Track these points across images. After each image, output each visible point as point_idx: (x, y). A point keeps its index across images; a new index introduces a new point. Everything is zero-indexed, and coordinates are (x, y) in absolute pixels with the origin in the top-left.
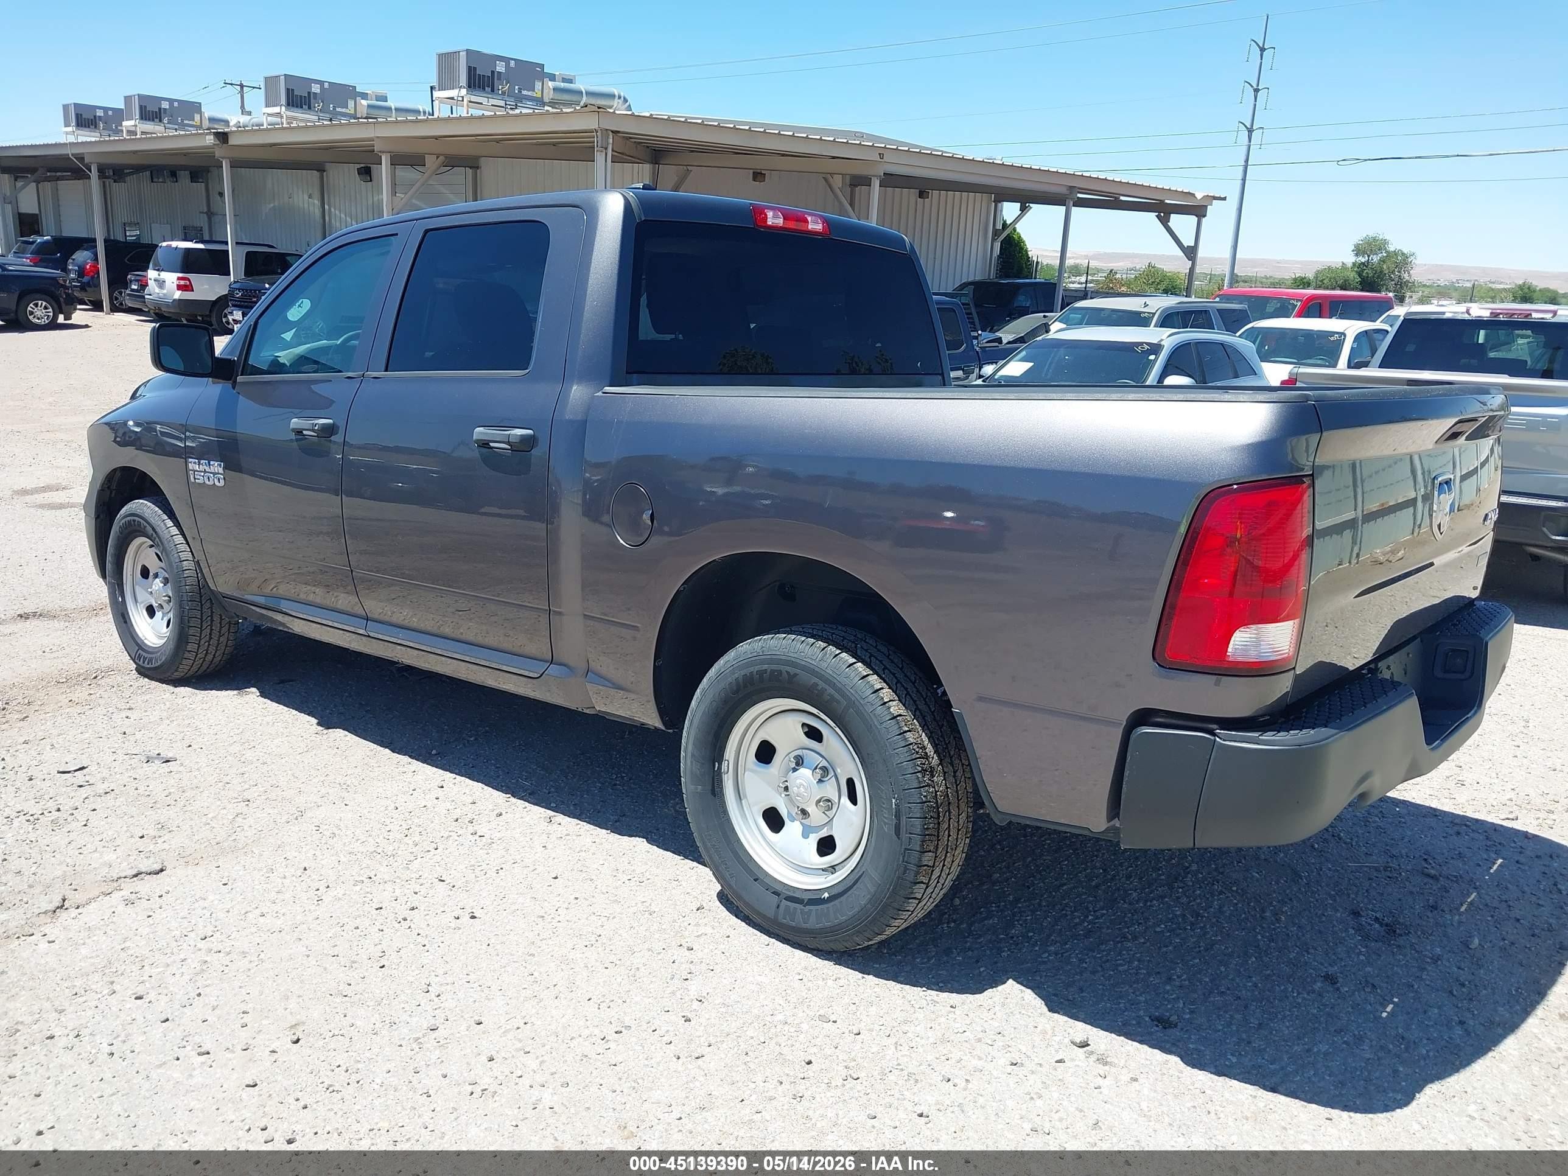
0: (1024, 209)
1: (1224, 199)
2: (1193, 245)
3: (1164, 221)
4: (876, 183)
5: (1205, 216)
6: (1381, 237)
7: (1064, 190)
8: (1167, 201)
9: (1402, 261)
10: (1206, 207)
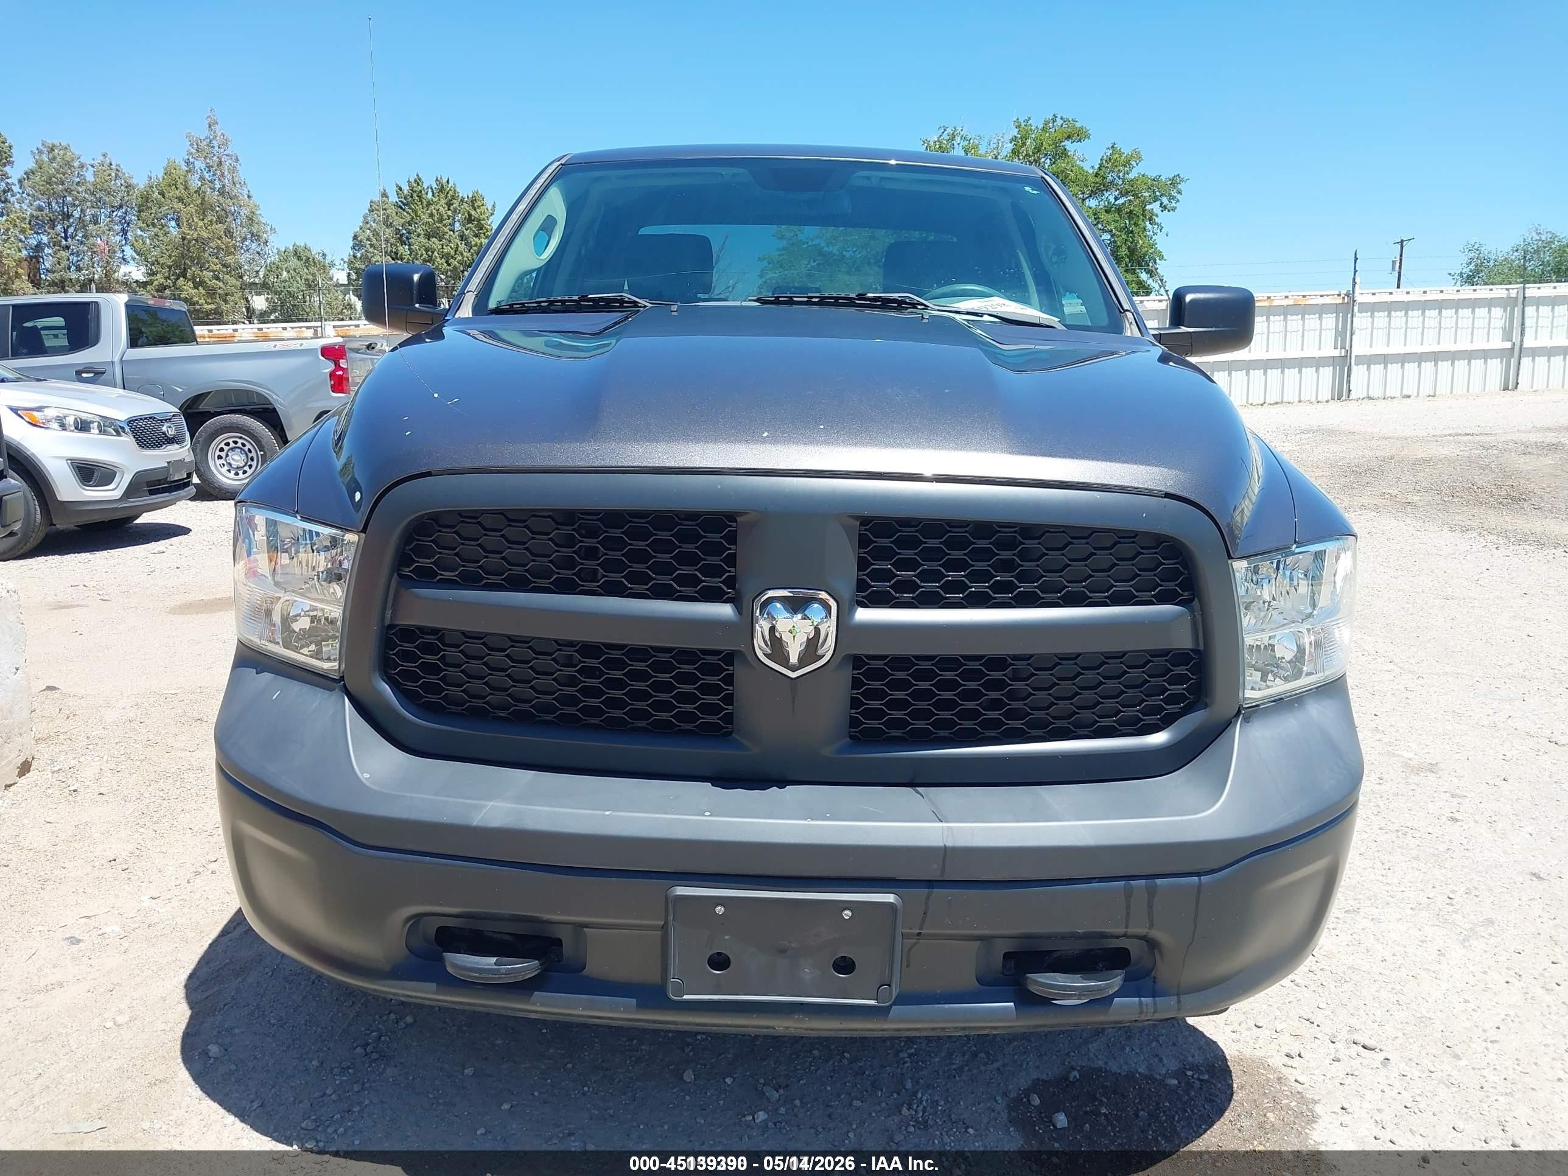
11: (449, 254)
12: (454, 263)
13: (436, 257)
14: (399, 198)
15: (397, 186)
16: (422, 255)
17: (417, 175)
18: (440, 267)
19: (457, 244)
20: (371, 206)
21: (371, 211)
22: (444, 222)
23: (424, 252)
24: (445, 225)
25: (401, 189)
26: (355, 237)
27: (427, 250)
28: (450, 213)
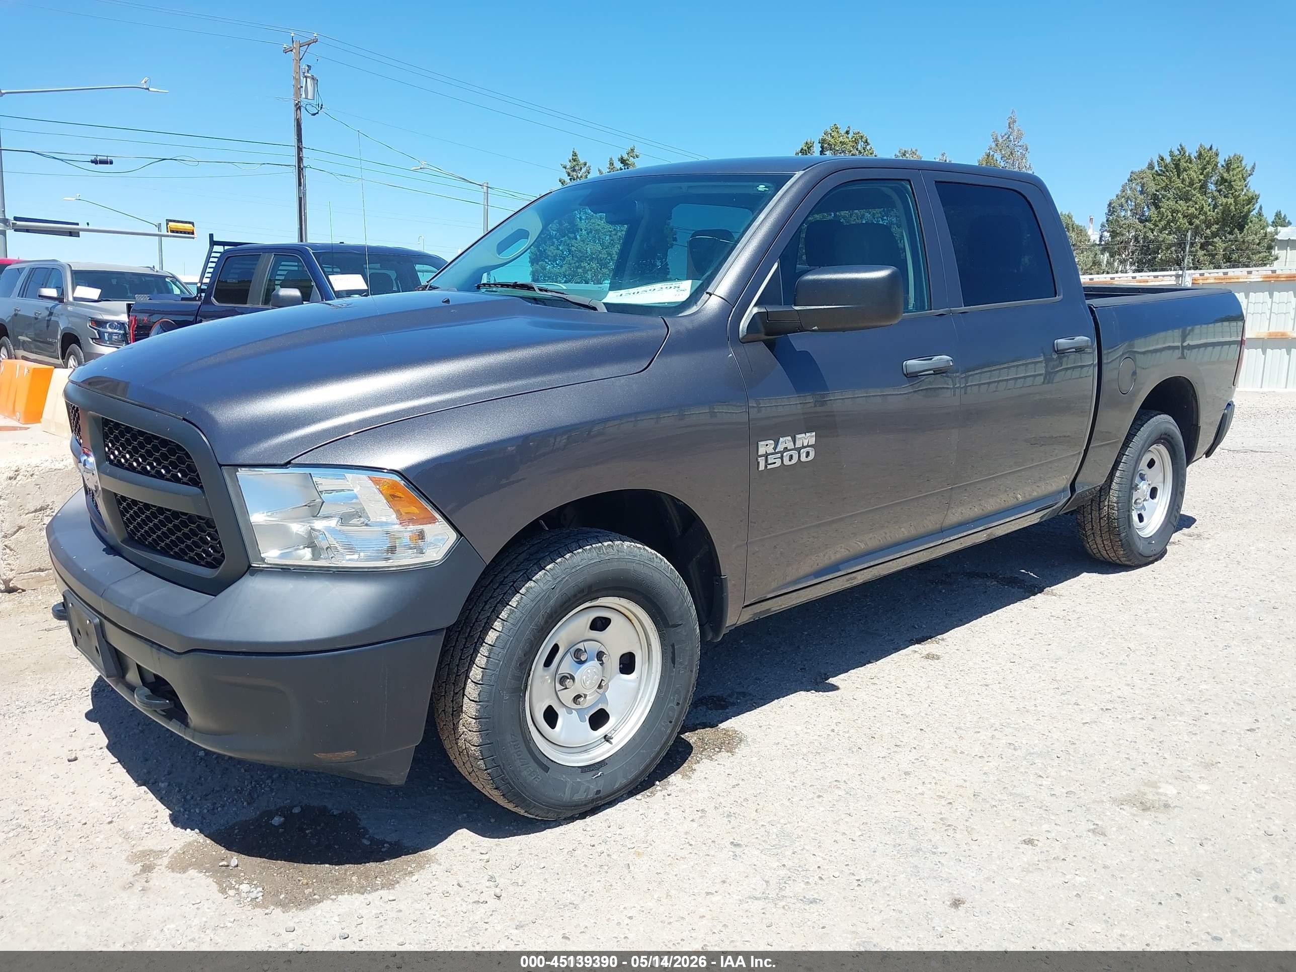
11: (1192, 214)
12: (1197, 222)
13: (1179, 218)
14: (1159, 167)
15: (1160, 156)
16: (1167, 216)
17: (1181, 145)
18: (1182, 226)
19: (1203, 205)
20: (1131, 176)
21: (1130, 180)
22: (1194, 186)
23: (1170, 214)
24: (1195, 189)
25: (1162, 159)
26: (1110, 205)
27: (1173, 212)
28: (1201, 177)
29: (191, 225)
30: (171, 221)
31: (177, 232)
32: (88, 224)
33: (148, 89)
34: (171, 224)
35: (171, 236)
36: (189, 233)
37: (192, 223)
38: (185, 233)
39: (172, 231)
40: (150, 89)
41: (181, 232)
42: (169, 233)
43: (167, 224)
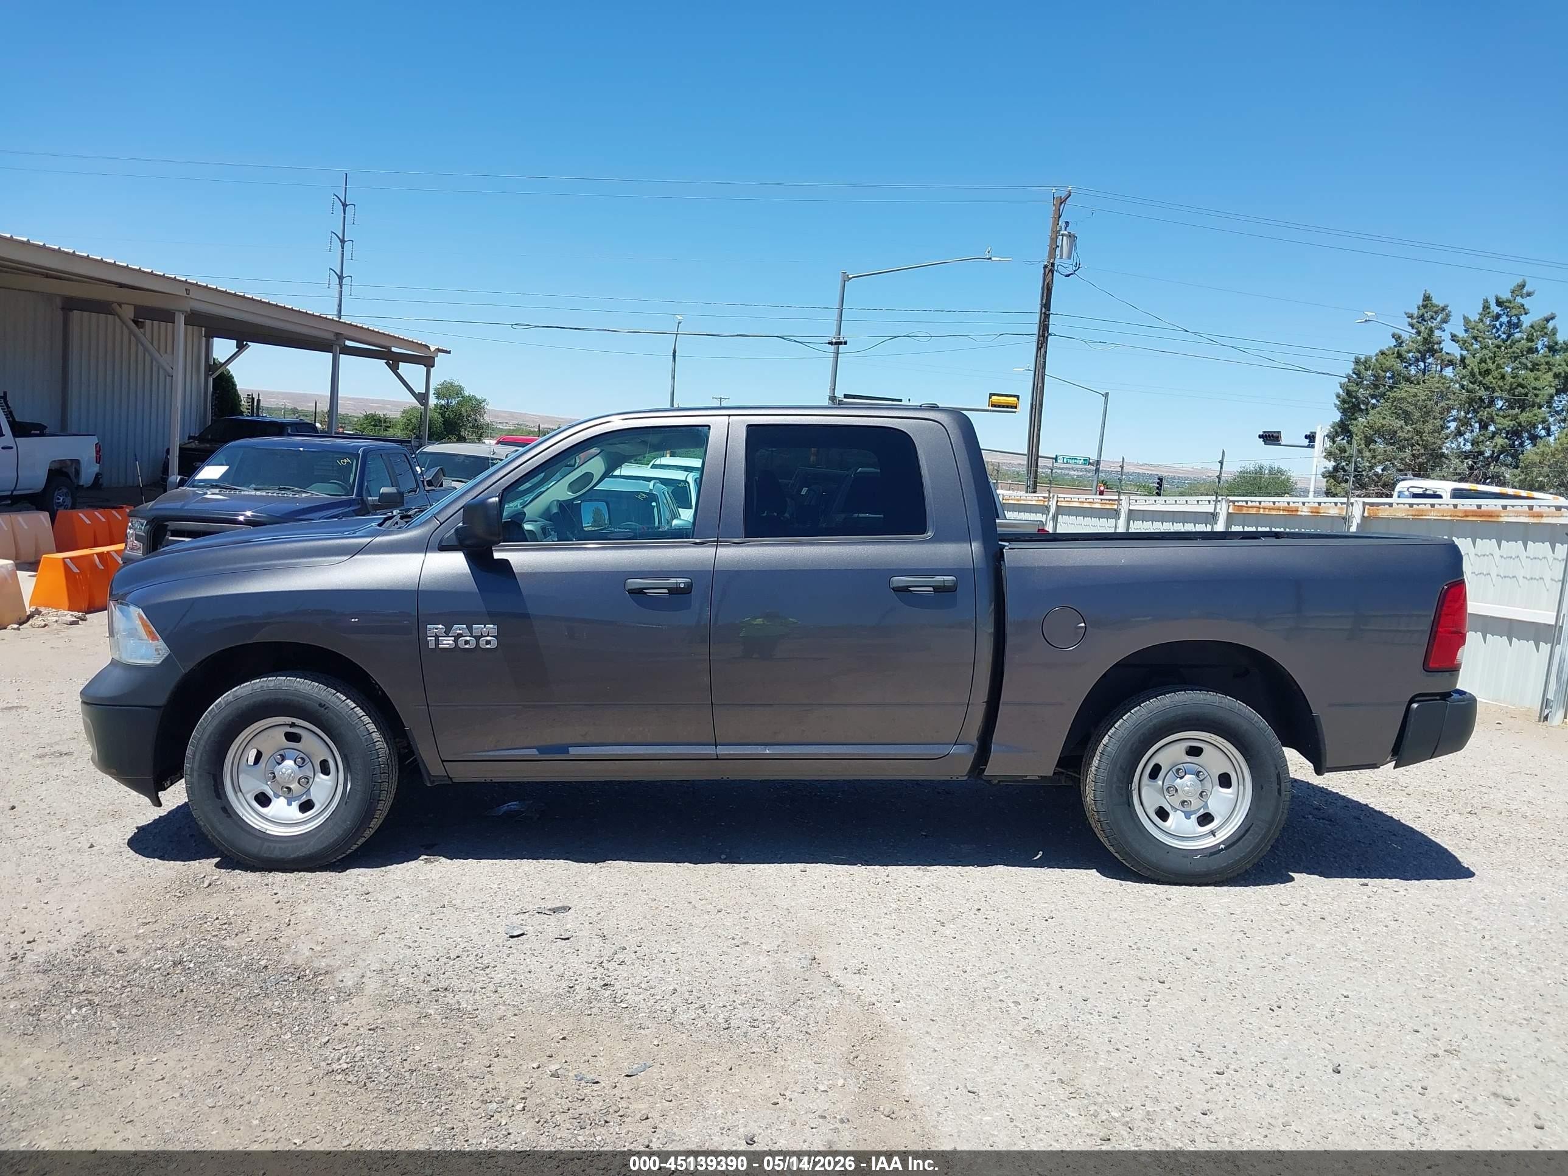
0: (241, 347)
1: (449, 352)
2: (424, 392)
3: (394, 369)
4: (181, 319)
5: (433, 366)
6: (457, 383)
7: (331, 336)
8: (394, 349)
9: (477, 406)
10: (434, 358)
29: (1016, 399)
30: (995, 395)
31: (999, 406)
32: (909, 400)
33: (990, 259)
34: (993, 397)
35: (991, 411)
36: (1012, 407)
37: (1018, 397)
38: (1008, 407)
39: (993, 406)
40: (993, 259)
41: (1003, 407)
42: (991, 408)
43: (990, 398)
